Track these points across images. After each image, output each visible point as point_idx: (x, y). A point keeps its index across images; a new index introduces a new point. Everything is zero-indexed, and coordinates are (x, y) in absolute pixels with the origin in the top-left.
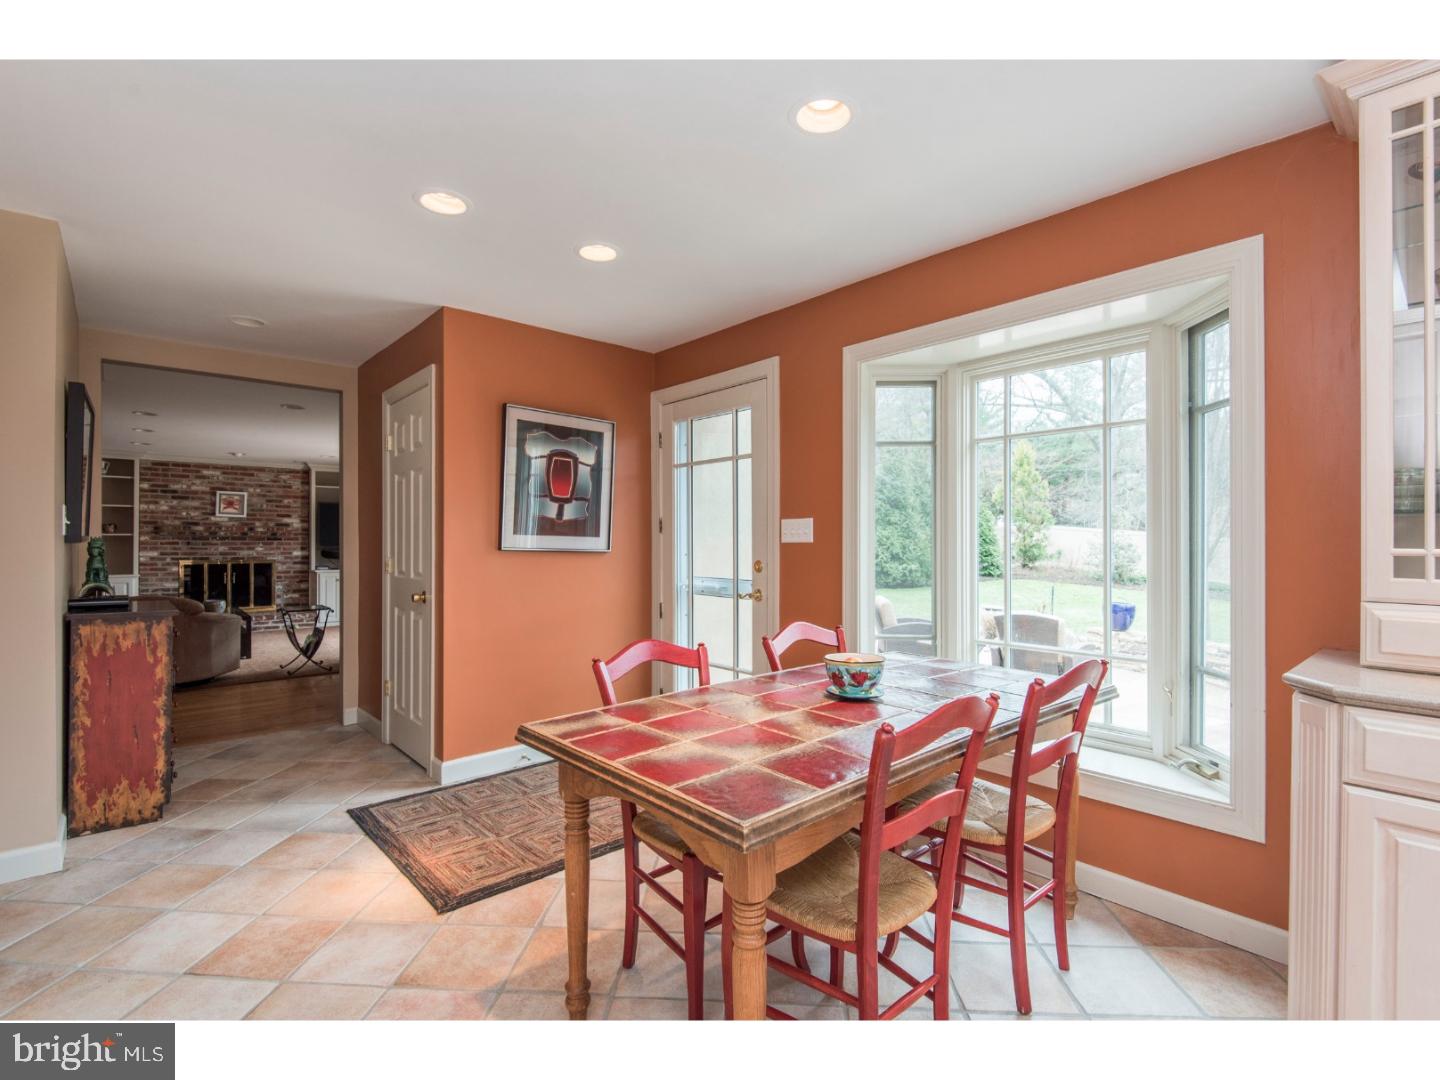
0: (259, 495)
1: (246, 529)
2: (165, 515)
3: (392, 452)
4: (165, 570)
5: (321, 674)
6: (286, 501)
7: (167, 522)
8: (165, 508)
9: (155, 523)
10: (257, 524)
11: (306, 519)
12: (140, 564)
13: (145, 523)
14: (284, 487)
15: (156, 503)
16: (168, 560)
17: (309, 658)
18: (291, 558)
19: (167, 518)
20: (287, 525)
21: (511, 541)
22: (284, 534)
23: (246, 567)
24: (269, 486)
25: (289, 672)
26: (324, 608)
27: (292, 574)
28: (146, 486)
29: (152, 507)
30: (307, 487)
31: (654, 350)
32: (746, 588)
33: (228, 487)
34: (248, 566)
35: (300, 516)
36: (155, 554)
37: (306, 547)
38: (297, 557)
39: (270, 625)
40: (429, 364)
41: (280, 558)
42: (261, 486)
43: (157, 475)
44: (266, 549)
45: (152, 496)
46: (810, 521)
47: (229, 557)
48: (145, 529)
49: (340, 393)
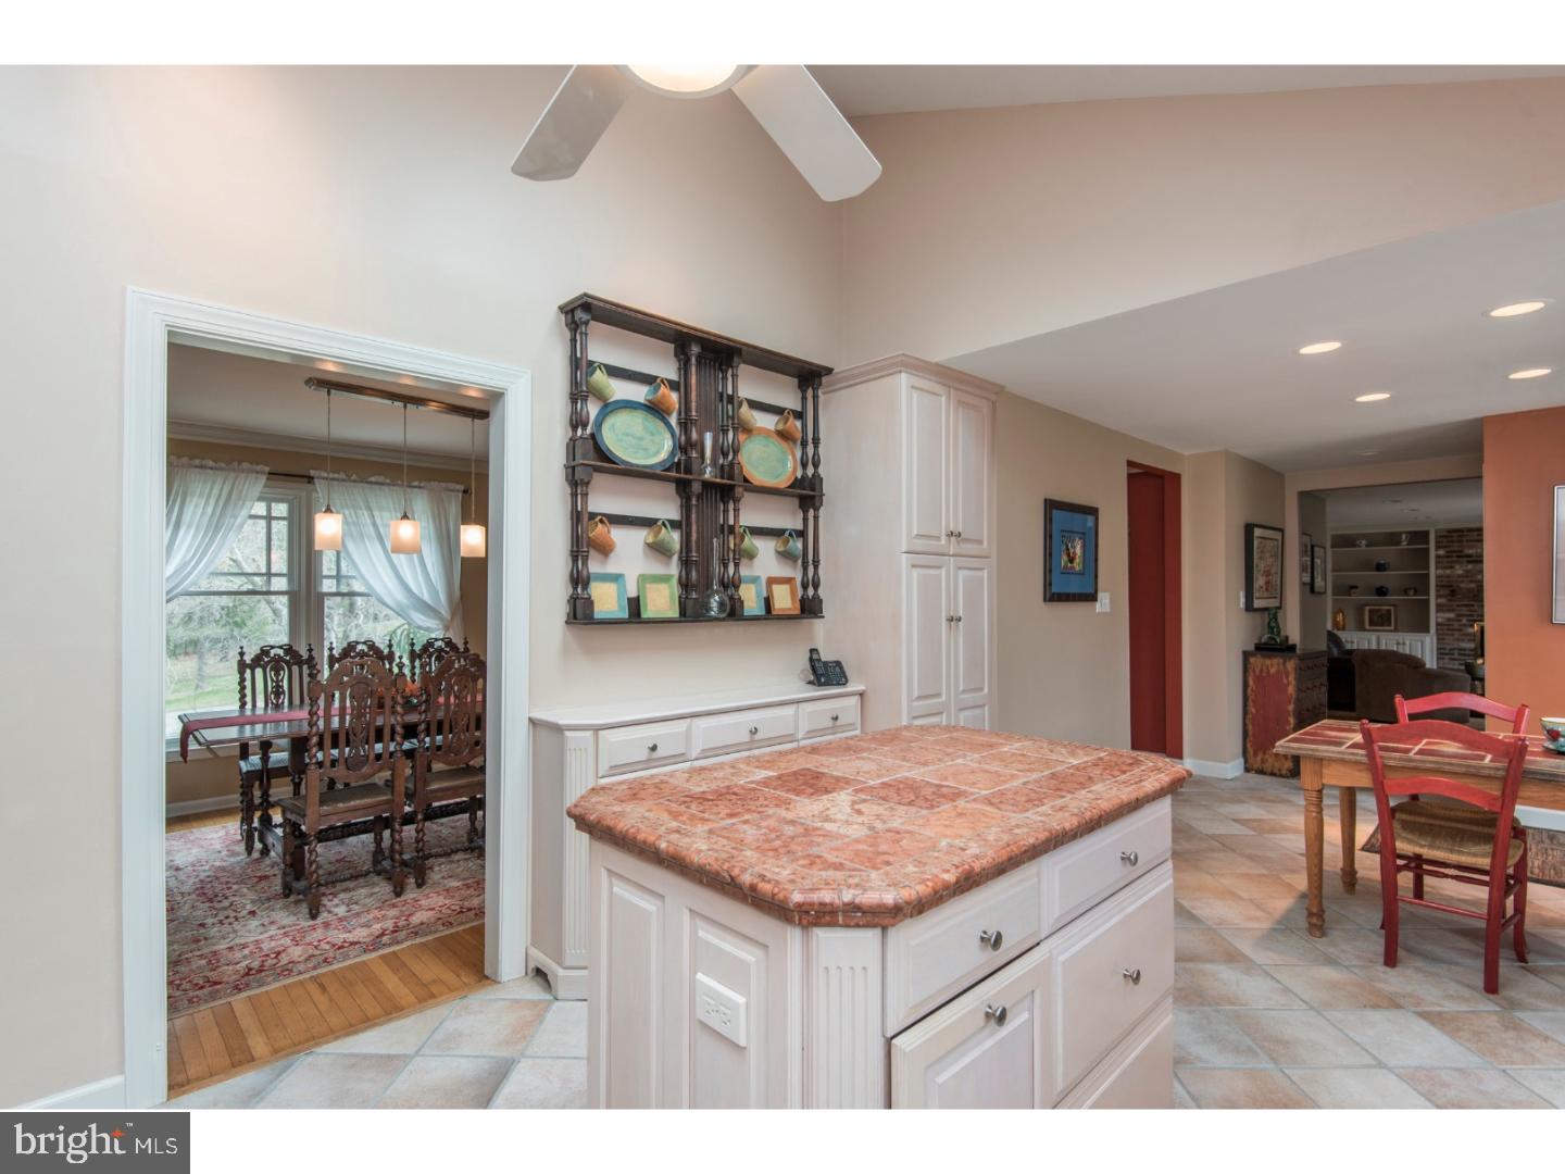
2: (1460, 579)
4: (1461, 630)
7: (1462, 585)
8: (1460, 572)
9: (1451, 586)
12: (1438, 624)
13: (1443, 586)
15: (1452, 567)
16: (1464, 621)
19: (1462, 582)
28: (1441, 552)
29: (1448, 572)
36: (1452, 615)
43: (1452, 542)
45: (1448, 562)
48: (1442, 593)
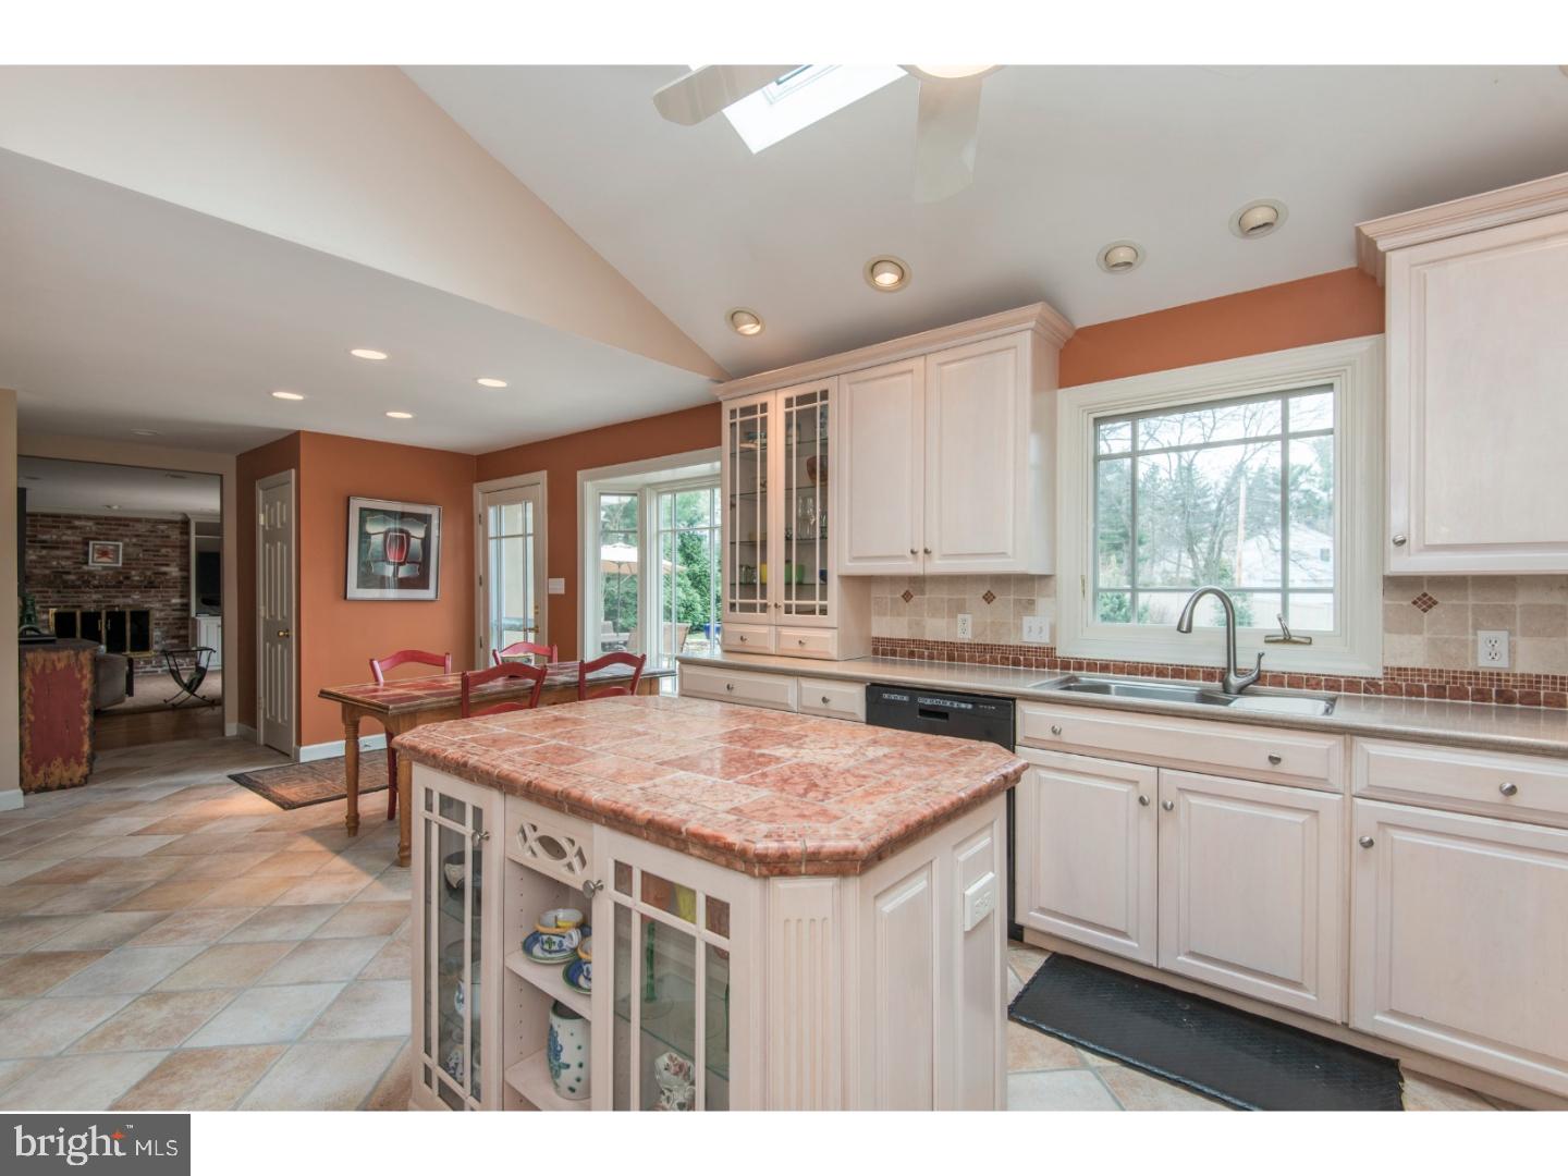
0: (135, 545)
1: (121, 578)
2: (33, 564)
3: (264, 526)
5: (204, 706)
6: (164, 551)
7: (36, 571)
8: (33, 558)
10: (133, 573)
11: (185, 568)
14: (163, 537)
17: (192, 693)
18: (170, 606)
19: (36, 567)
20: (165, 573)
21: (354, 592)
22: (162, 582)
23: (122, 614)
24: (145, 536)
25: (173, 705)
26: (206, 649)
27: (171, 621)
30: (185, 537)
31: (475, 454)
32: (531, 625)
33: (102, 537)
34: (124, 613)
35: (178, 565)
37: (185, 594)
38: (175, 605)
39: (147, 669)
40: (290, 468)
41: (158, 605)
42: (137, 536)
44: (142, 597)
46: (563, 580)
47: (103, 605)
49: (221, 476)
